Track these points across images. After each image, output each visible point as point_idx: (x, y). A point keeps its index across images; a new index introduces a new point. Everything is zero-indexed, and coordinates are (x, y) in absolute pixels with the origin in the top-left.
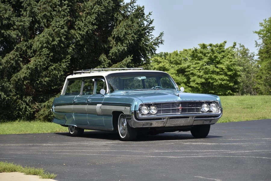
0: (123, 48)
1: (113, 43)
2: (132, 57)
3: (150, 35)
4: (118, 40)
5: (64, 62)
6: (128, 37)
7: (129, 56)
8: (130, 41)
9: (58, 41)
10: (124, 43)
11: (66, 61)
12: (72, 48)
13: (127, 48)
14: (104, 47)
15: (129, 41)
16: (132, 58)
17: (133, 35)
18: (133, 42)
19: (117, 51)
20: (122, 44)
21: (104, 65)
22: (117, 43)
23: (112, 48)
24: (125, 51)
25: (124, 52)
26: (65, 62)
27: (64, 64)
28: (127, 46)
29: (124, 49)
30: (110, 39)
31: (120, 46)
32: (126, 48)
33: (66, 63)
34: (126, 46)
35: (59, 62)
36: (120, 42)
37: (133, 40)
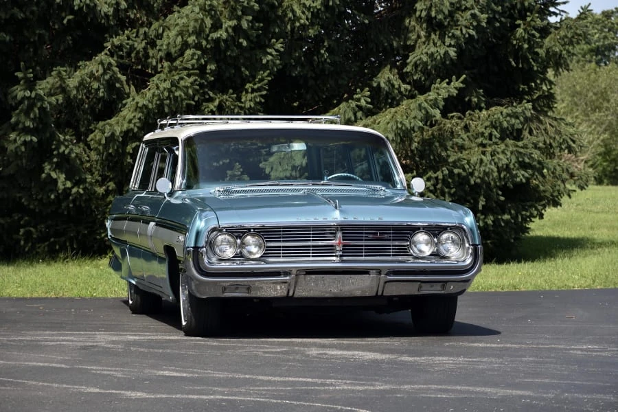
0: (442, 51)
1: (419, 37)
2: (462, 82)
3: (558, 12)
4: (435, 26)
5: (250, 90)
6: (460, 19)
7: (454, 77)
8: (464, 31)
9: (230, 30)
10: (449, 37)
11: (256, 87)
12: (277, 50)
13: (455, 49)
14: (392, 45)
15: (461, 30)
16: (461, 85)
17: (476, 11)
18: (473, 32)
19: (425, 58)
20: (442, 38)
21: (358, 100)
22: (428, 37)
23: (412, 48)
24: (451, 60)
25: (448, 62)
26: (253, 91)
27: (250, 96)
28: (458, 46)
29: (446, 53)
30: (410, 22)
31: (435, 44)
32: (452, 53)
33: (255, 94)
34: (453, 43)
35: (231, 91)
36: (438, 33)
37: (475, 28)
